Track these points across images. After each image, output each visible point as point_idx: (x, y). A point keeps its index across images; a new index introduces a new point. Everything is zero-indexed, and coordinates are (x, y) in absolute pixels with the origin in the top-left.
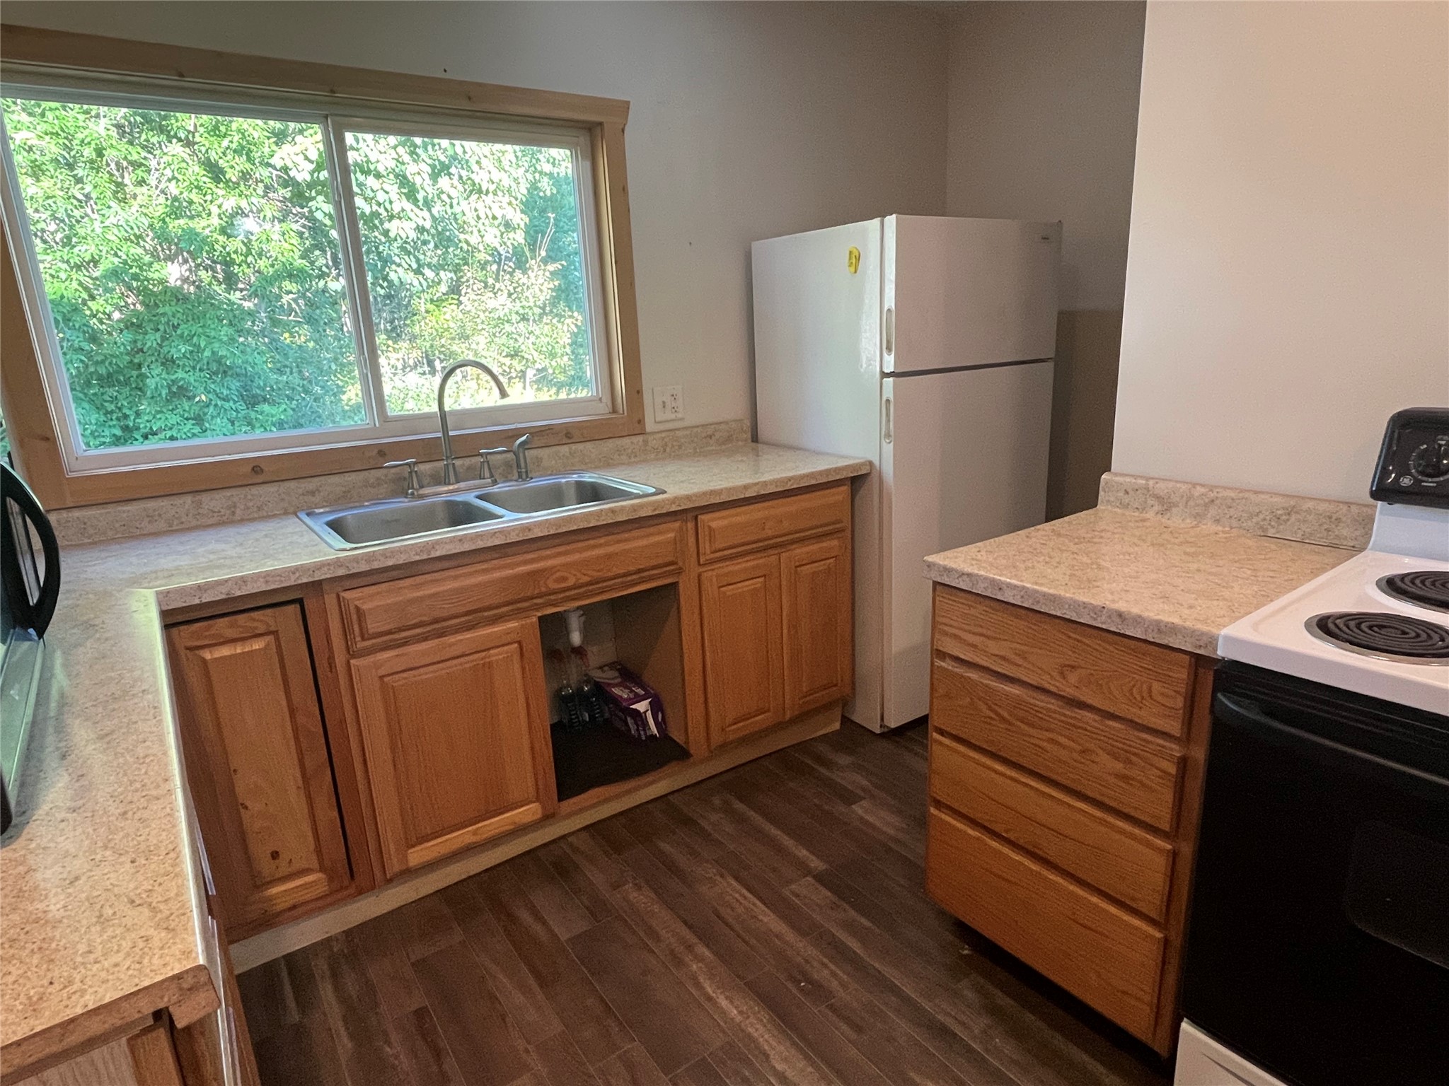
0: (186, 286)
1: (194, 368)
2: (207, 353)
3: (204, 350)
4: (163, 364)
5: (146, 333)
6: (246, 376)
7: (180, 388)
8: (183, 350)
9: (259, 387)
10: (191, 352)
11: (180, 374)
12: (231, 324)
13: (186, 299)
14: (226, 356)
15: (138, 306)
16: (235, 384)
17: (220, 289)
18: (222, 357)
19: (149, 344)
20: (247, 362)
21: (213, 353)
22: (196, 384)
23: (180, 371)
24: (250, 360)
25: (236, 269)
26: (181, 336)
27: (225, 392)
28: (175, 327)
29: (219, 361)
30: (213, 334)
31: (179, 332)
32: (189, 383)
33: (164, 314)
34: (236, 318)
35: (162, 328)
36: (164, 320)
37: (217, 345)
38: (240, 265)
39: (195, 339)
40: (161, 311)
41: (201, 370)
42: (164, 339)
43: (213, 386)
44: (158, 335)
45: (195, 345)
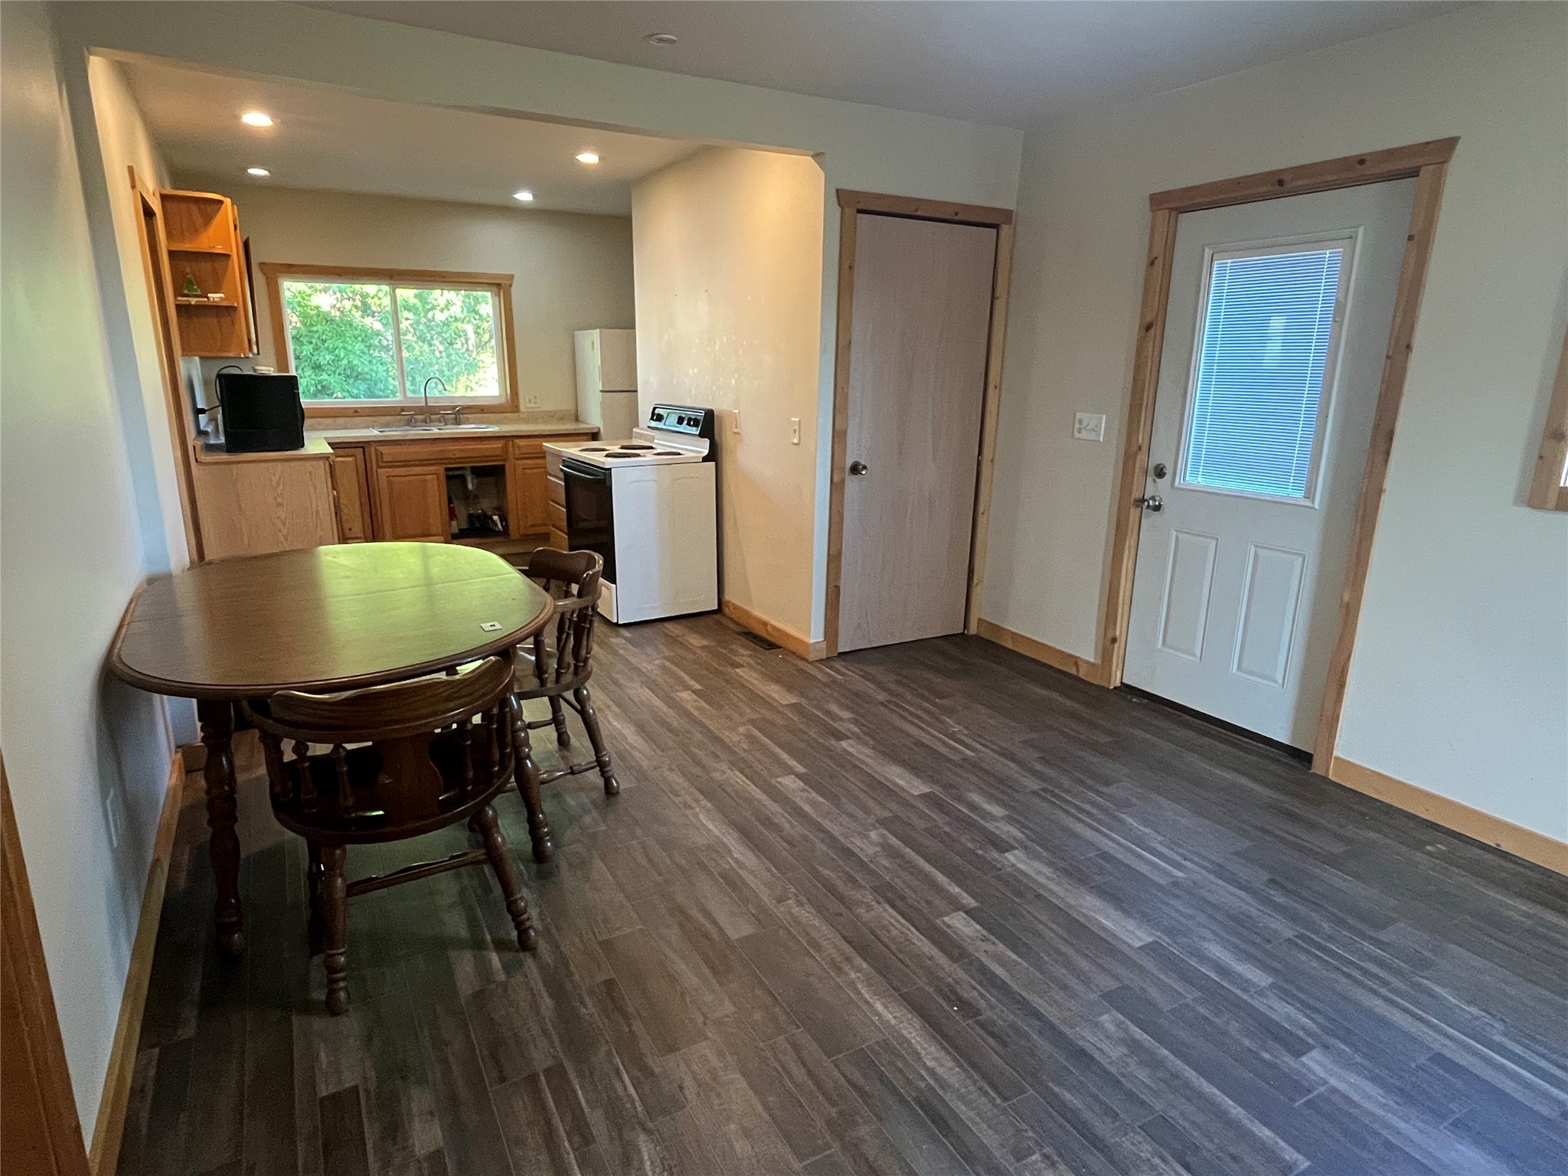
0: (333, 311)
1: (334, 372)
2: (345, 362)
3: (343, 359)
4: (313, 368)
5: (303, 344)
6: (371, 380)
7: (323, 387)
8: (328, 359)
9: (380, 390)
10: (333, 361)
11: (325, 376)
12: (363, 341)
13: (332, 321)
14: (357, 365)
15: (299, 325)
16: (363, 387)
17: (358, 314)
18: (355, 365)
19: (305, 353)
20: (372, 370)
21: (349, 362)
22: (335, 384)
23: (324, 374)
24: (375, 368)
25: (369, 300)
26: (327, 349)
27: (355, 391)
28: (324, 341)
29: (352, 368)
30: (350, 348)
31: (326, 345)
32: (330, 383)
33: (317, 331)
34: (366, 337)
35: (314, 341)
36: (316, 336)
37: (352, 356)
38: (372, 298)
39: (336, 352)
40: (314, 329)
41: (340, 374)
42: (315, 350)
43: (347, 387)
44: (311, 347)
45: (336, 356)
